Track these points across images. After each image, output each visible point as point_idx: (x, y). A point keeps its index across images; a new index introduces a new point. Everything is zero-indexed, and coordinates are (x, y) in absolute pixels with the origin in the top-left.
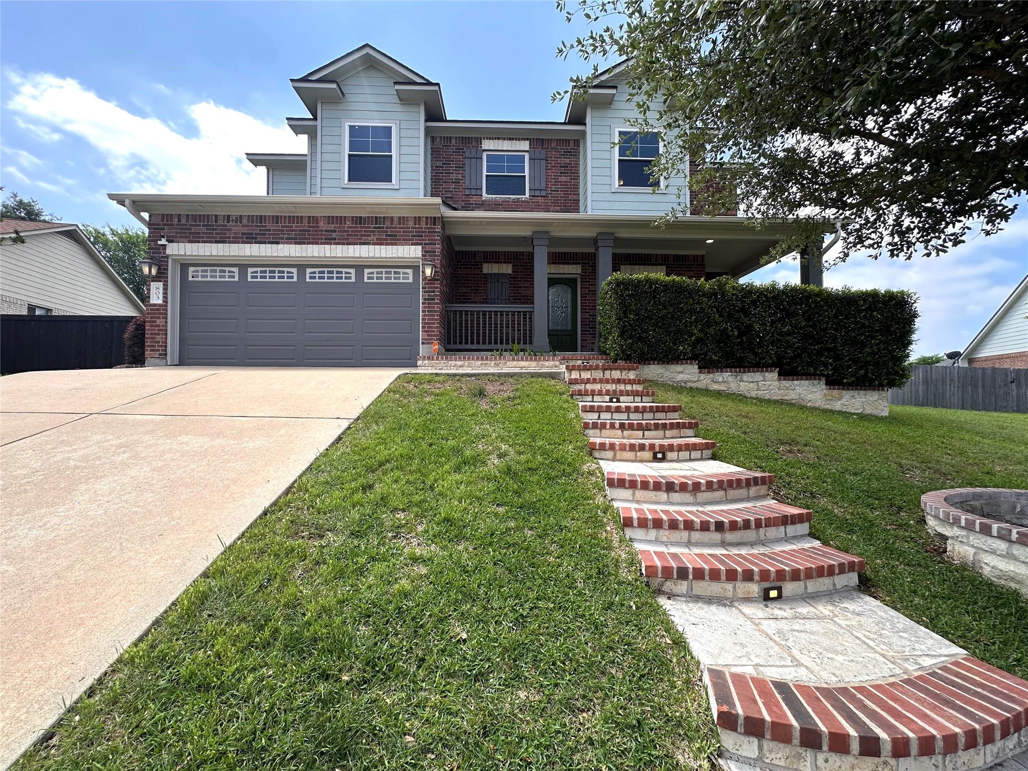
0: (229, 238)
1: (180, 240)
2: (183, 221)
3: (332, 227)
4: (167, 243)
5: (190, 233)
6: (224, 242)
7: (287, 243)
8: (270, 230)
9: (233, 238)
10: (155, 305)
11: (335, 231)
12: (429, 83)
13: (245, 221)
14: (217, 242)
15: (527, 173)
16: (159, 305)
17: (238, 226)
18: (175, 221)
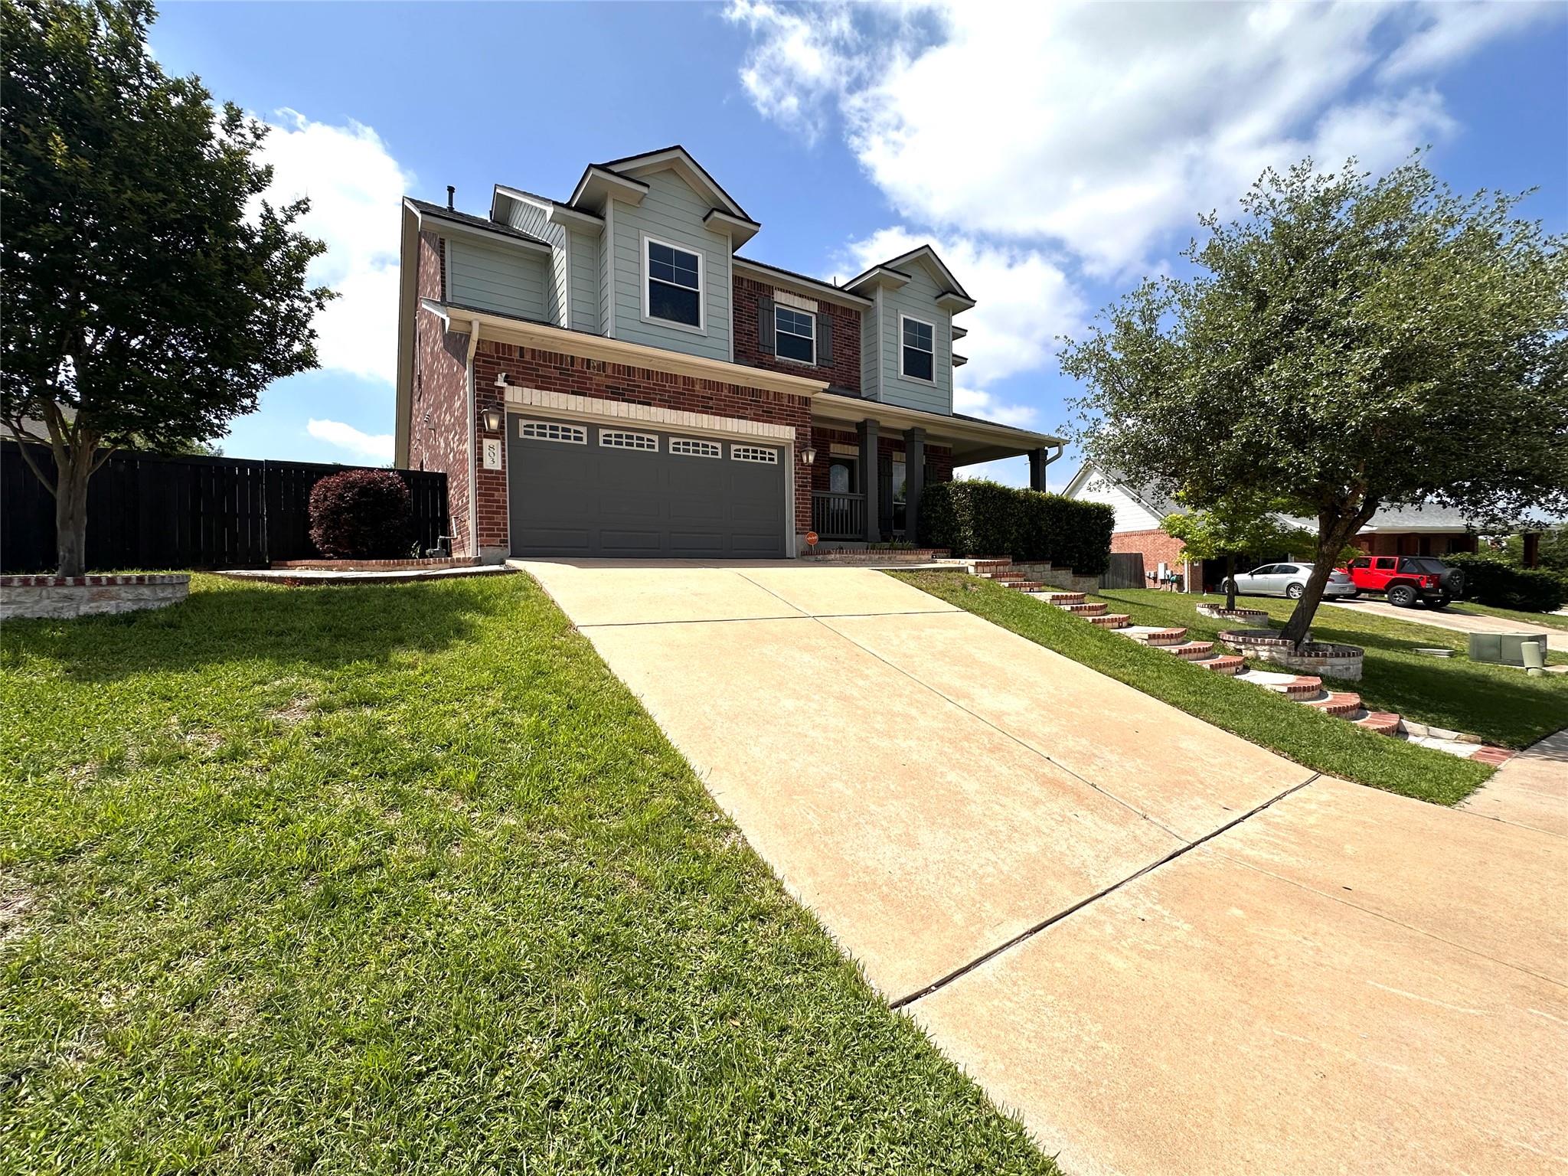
0: (591, 389)
1: (524, 383)
2: (528, 357)
3: (708, 393)
4: (505, 385)
5: (537, 376)
6: (584, 395)
7: (660, 406)
8: (640, 387)
9: (595, 390)
10: (491, 471)
11: (712, 399)
12: (748, 220)
13: (609, 371)
14: (573, 393)
15: (814, 338)
16: (497, 472)
17: (601, 376)
18: (516, 355)
